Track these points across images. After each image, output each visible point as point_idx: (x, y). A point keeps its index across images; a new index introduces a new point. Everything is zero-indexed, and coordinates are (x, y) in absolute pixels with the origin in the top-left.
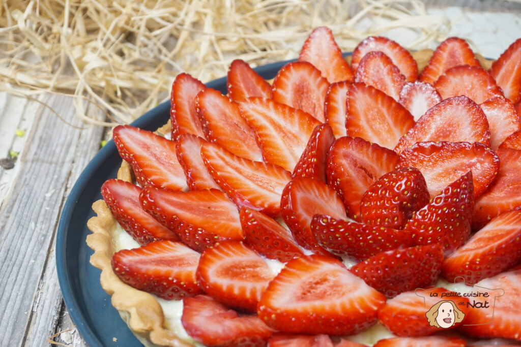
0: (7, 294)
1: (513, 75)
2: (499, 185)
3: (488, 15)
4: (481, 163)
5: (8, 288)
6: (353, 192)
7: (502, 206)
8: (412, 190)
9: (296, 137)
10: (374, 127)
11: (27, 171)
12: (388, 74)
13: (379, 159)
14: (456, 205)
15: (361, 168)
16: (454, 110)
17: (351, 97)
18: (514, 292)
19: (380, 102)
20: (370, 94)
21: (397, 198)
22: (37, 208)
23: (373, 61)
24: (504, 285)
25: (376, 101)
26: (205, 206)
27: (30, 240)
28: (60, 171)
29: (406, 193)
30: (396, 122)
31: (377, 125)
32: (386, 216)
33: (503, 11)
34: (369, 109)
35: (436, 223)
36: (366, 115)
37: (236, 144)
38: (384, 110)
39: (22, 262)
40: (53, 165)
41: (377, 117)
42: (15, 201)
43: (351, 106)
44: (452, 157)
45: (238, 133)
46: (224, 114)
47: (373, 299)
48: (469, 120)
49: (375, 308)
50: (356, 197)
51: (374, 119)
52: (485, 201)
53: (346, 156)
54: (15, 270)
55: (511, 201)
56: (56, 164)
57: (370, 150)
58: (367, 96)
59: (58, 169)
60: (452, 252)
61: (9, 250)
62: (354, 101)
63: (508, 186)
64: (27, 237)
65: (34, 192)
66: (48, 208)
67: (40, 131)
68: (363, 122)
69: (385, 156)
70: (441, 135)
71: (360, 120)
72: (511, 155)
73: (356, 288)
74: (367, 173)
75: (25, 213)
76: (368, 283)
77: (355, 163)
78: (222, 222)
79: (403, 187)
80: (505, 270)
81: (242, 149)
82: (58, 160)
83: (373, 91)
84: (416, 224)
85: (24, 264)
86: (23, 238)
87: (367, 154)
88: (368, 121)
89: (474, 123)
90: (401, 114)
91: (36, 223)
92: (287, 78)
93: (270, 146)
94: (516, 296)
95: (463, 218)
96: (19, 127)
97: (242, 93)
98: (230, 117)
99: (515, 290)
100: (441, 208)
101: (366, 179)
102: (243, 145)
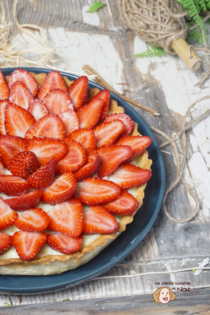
1: (79, 94)
2: (67, 157)
3: (76, 33)
4: (60, 148)
6: (7, 158)
7: (67, 167)
8: (31, 160)
10: (17, 123)
12: (24, 92)
13: (18, 142)
14: (48, 172)
15: (10, 147)
16: (50, 119)
17: (7, 110)
18: (67, 212)
19: (19, 112)
20: (15, 108)
21: (24, 166)
23: (18, 86)
24: (64, 208)
25: (18, 111)
29: (28, 164)
30: (26, 120)
31: (19, 122)
32: (20, 173)
33: (83, 32)
34: (15, 115)
35: (40, 179)
36: (13, 118)
38: (21, 115)
41: (18, 118)
43: (7, 114)
44: (48, 144)
47: (13, 216)
48: (56, 124)
49: (13, 221)
50: (8, 160)
51: (17, 120)
52: (61, 163)
53: (4, 144)
55: (71, 165)
57: (14, 140)
58: (14, 109)
60: (46, 188)
62: (8, 112)
63: (70, 158)
68: (12, 121)
69: (21, 141)
70: (45, 129)
71: (10, 120)
72: (73, 143)
73: (6, 210)
74: (13, 149)
76: (11, 208)
77: (7, 146)
79: (27, 161)
80: (65, 201)
83: (17, 107)
84: (31, 179)
87: (13, 142)
88: (14, 121)
89: (59, 125)
90: (29, 116)
94: (68, 214)
95: (50, 176)
99: (68, 211)
100: (41, 173)
101: (12, 152)
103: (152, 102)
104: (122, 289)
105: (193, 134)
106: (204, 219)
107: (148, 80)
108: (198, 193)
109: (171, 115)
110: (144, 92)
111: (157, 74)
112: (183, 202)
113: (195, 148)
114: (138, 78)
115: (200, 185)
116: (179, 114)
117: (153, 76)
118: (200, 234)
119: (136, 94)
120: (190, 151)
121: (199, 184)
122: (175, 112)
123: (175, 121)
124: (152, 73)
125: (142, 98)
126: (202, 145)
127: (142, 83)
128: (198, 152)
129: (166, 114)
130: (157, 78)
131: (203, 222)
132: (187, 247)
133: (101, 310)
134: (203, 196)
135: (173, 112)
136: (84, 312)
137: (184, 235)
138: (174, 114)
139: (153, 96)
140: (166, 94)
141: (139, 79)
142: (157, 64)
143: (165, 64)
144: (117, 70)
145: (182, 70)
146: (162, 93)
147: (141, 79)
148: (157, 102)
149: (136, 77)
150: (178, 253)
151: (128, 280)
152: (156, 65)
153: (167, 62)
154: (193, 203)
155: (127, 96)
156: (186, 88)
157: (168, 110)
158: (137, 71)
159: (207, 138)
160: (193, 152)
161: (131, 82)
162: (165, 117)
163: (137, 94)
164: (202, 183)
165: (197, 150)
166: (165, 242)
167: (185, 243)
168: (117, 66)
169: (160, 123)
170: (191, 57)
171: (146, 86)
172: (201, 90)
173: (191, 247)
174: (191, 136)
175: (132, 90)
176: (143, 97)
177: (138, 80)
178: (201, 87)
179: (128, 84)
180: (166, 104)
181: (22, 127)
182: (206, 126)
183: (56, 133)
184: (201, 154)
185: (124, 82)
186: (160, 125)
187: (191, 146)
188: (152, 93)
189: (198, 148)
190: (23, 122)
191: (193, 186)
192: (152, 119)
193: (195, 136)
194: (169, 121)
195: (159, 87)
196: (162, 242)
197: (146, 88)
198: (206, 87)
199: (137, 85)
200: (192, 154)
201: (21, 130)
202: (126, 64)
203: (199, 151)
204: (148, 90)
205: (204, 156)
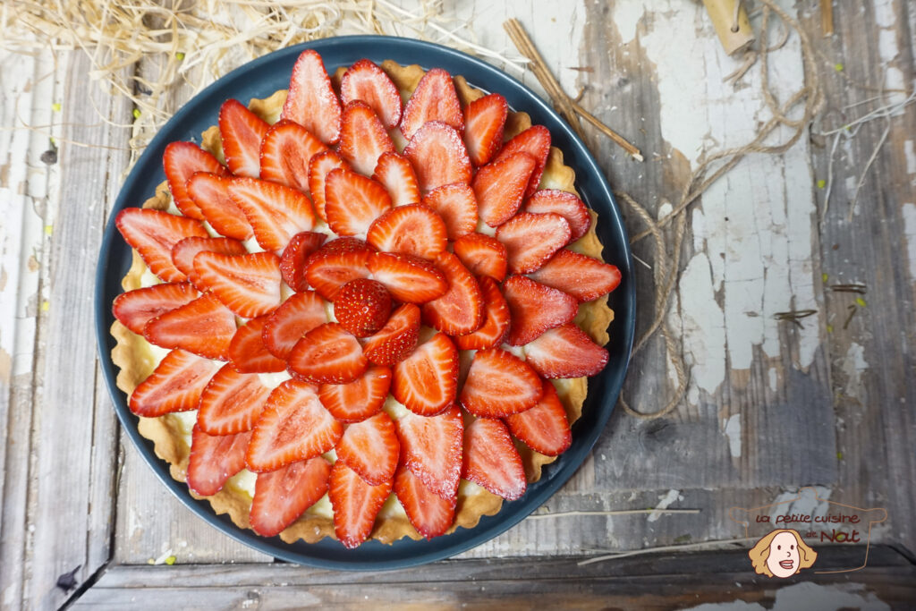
0: (74, 341)
1: (485, 134)
2: (446, 297)
5: (74, 335)
6: (330, 289)
7: (444, 322)
9: (283, 214)
10: (352, 207)
11: (67, 180)
12: (371, 126)
15: (335, 272)
16: (418, 214)
17: (329, 184)
19: (356, 182)
20: (347, 178)
22: (84, 226)
25: (353, 183)
26: (203, 319)
27: (83, 271)
28: (98, 171)
30: (372, 199)
31: (356, 204)
34: (347, 191)
36: (344, 198)
37: (231, 222)
38: (361, 191)
39: (80, 300)
40: (91, 163)
41: (354, 198)
42: (62, 226)
43: (330, 192)
45: (232, 210)
46: (216, 195)
47: (332, 432)
48: (430, 224)
49: (333, 445)
51: (352, 201)
54: (76, 312)
55: (451, 322)
56: (94, 160)
58: (344, 180)
59: (96, 168)
60: (401, 360)
61: (67, 290)
62: (332, 187)
64: (81, 268)
65: (78, 206)
66: (93, 227)
67: (71, 119)
68: (341, 205)
71: (338, 203)
73: (321, 420)
74: (340, 273)
75: (75, 238)
77: (329, 272)
78: (219, 337)
81: (237, 224)
82: (94, 155)
83: (350, 175)
85: (83, 302)
86: (77, 271)
88: (346, 203)
89: (434, 226)
90: (377, 190)
91: (86, 248)
92: (273, 141)
93: (260, 227)
96: (54, 102)
97: (236, 144)
98: (222, 196)
101: (340, 277)
102: (238, 220)
103: (633, 121)
104: (523, 540)
105: (701, 208)
106: (688, 410)
107: (632, 60)
108: (686, 350)
109: (666, 156)
110: (619, 93)
111: (653, 45)
112: (656, 372)
113: (698, 244)
114: (612, 54)
115: (694, 332)
116: (681, 155)
117: (644, 50)
118: (673, 442)
119: (604, 98)
120: (688, 248)
121: (691, 330)
122: (674, 149)
123: (671, 173)
124: (644, 42)
125: (614, 108)
126: (713, 235)
127: (620, 67)
128: (702, 254)
129: (655, 154)
130: (652, 56)
131: (684, 417)
132: (646, 470)
133: (480, 591)
134: (694, 360)
135: (670, 147)
136: (452, 594)
137: (646, 446)
138: (671, 154)
139: (636, 104)
140: (663, 99)
141: (614, 57)
142: (656, 16)
143: (674, 19)
144: (573, 29)
145: (705, 36)
146: (655, 96)
147: (619, 57)
148: (643, 119)
149: (609, 52)
150: (627, 483)
151: (534, 524)
152: (653, 20)
153: (677, 12)
154: (673, 374)
155: (585, 102)
156: (706, 85)
157: (662, 140)
158: (613, 33)
159: (727, 219)
160: (693, 253)
161: (597, 64)
162: (653, 160)
163: (606, 96)
164: (698, 328)
165: (701, 247)
166: (609, 458)
167: (644, 461)
168: (575, 18)
169: (640, 177)
170: (735, 27)
171: (625, 77)
172: (735, 91)
173: (653, 472)
174: (696, 213)
175: (597, 85)
176: (616, 105)
177: (613, 60)
178: (735, 85)
179: (590, 70)
180: (660, 126)
181: (362, 212)
182: (729, 188)
183: (427, 239)
184: (708, 258)
185: (585, 64)
186: (640, 182)
187: (693, 236)
188: (635, 97)
189: (705, 242)
190: (364, 203)
191: (680, 334)
192: (627, 166)
193: (703, 213)
194: (659, 170)
195: (652, 79)
196: (604, 457)
197: (625, 82)
198: (746, 86)
199: (608, 73)
200: (691, 258)
201: (361, 218)
202: (594, 13)
203: (705, 251)
204: (628, 89)
205: (713, 264)
